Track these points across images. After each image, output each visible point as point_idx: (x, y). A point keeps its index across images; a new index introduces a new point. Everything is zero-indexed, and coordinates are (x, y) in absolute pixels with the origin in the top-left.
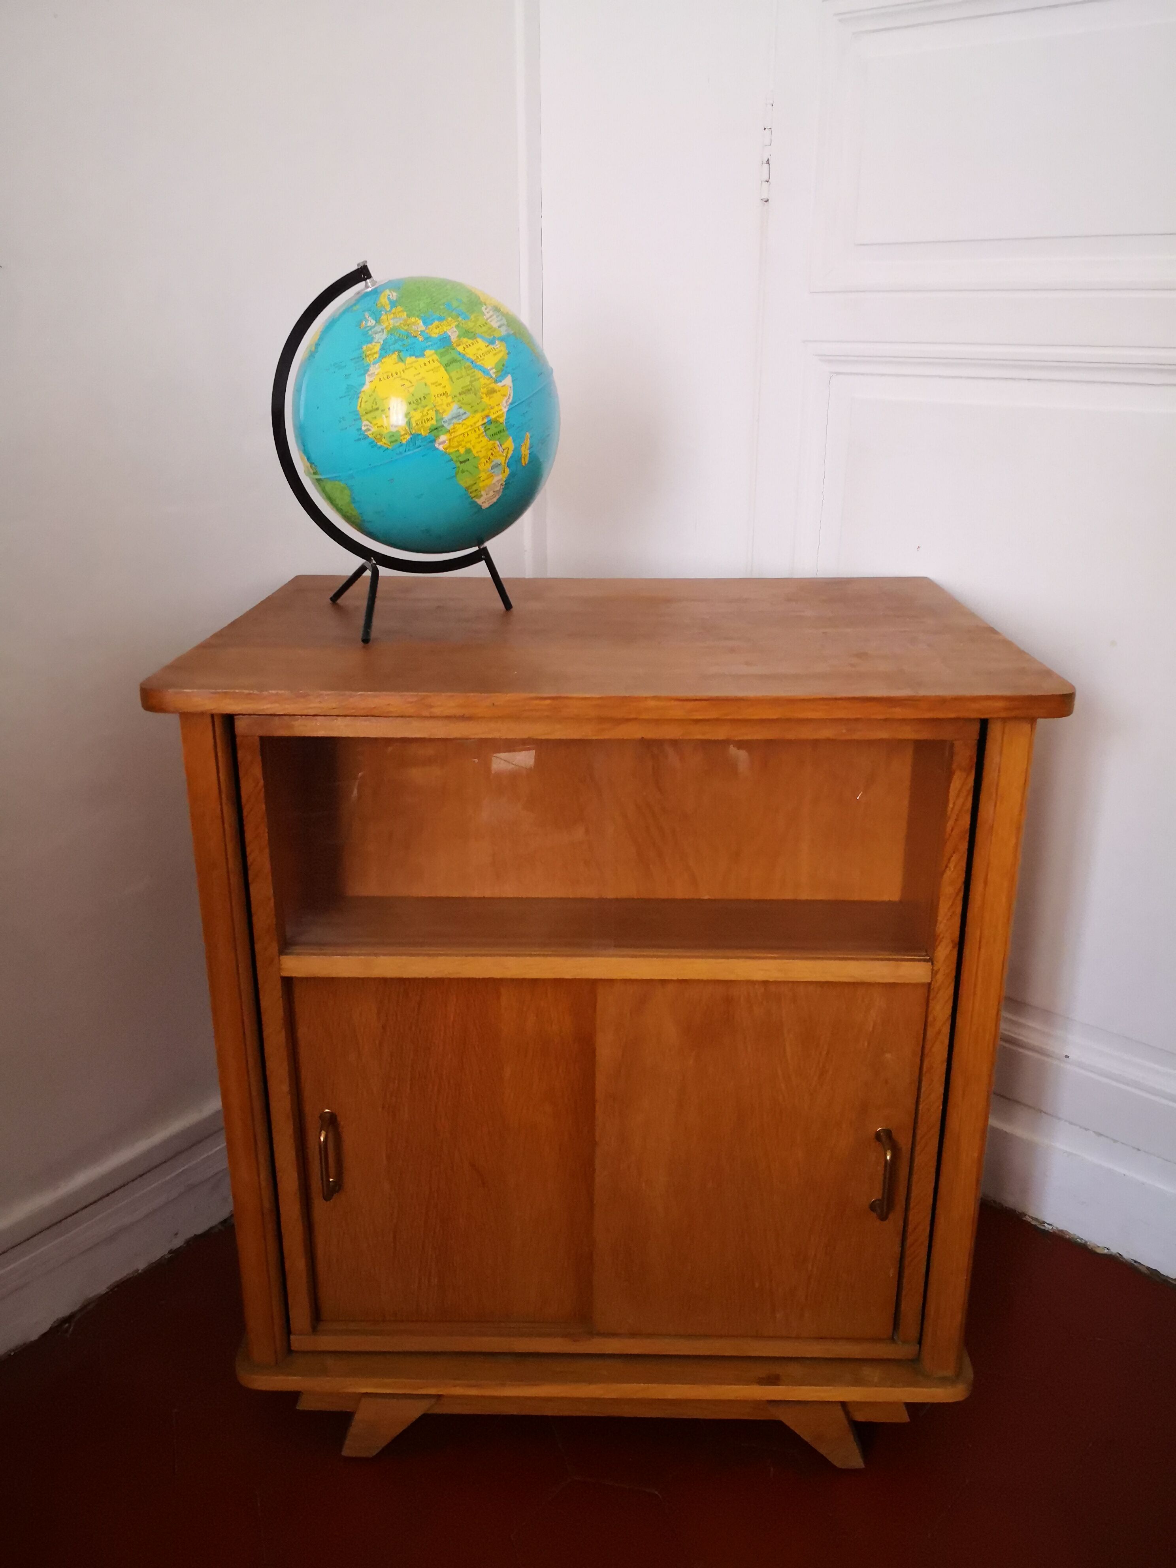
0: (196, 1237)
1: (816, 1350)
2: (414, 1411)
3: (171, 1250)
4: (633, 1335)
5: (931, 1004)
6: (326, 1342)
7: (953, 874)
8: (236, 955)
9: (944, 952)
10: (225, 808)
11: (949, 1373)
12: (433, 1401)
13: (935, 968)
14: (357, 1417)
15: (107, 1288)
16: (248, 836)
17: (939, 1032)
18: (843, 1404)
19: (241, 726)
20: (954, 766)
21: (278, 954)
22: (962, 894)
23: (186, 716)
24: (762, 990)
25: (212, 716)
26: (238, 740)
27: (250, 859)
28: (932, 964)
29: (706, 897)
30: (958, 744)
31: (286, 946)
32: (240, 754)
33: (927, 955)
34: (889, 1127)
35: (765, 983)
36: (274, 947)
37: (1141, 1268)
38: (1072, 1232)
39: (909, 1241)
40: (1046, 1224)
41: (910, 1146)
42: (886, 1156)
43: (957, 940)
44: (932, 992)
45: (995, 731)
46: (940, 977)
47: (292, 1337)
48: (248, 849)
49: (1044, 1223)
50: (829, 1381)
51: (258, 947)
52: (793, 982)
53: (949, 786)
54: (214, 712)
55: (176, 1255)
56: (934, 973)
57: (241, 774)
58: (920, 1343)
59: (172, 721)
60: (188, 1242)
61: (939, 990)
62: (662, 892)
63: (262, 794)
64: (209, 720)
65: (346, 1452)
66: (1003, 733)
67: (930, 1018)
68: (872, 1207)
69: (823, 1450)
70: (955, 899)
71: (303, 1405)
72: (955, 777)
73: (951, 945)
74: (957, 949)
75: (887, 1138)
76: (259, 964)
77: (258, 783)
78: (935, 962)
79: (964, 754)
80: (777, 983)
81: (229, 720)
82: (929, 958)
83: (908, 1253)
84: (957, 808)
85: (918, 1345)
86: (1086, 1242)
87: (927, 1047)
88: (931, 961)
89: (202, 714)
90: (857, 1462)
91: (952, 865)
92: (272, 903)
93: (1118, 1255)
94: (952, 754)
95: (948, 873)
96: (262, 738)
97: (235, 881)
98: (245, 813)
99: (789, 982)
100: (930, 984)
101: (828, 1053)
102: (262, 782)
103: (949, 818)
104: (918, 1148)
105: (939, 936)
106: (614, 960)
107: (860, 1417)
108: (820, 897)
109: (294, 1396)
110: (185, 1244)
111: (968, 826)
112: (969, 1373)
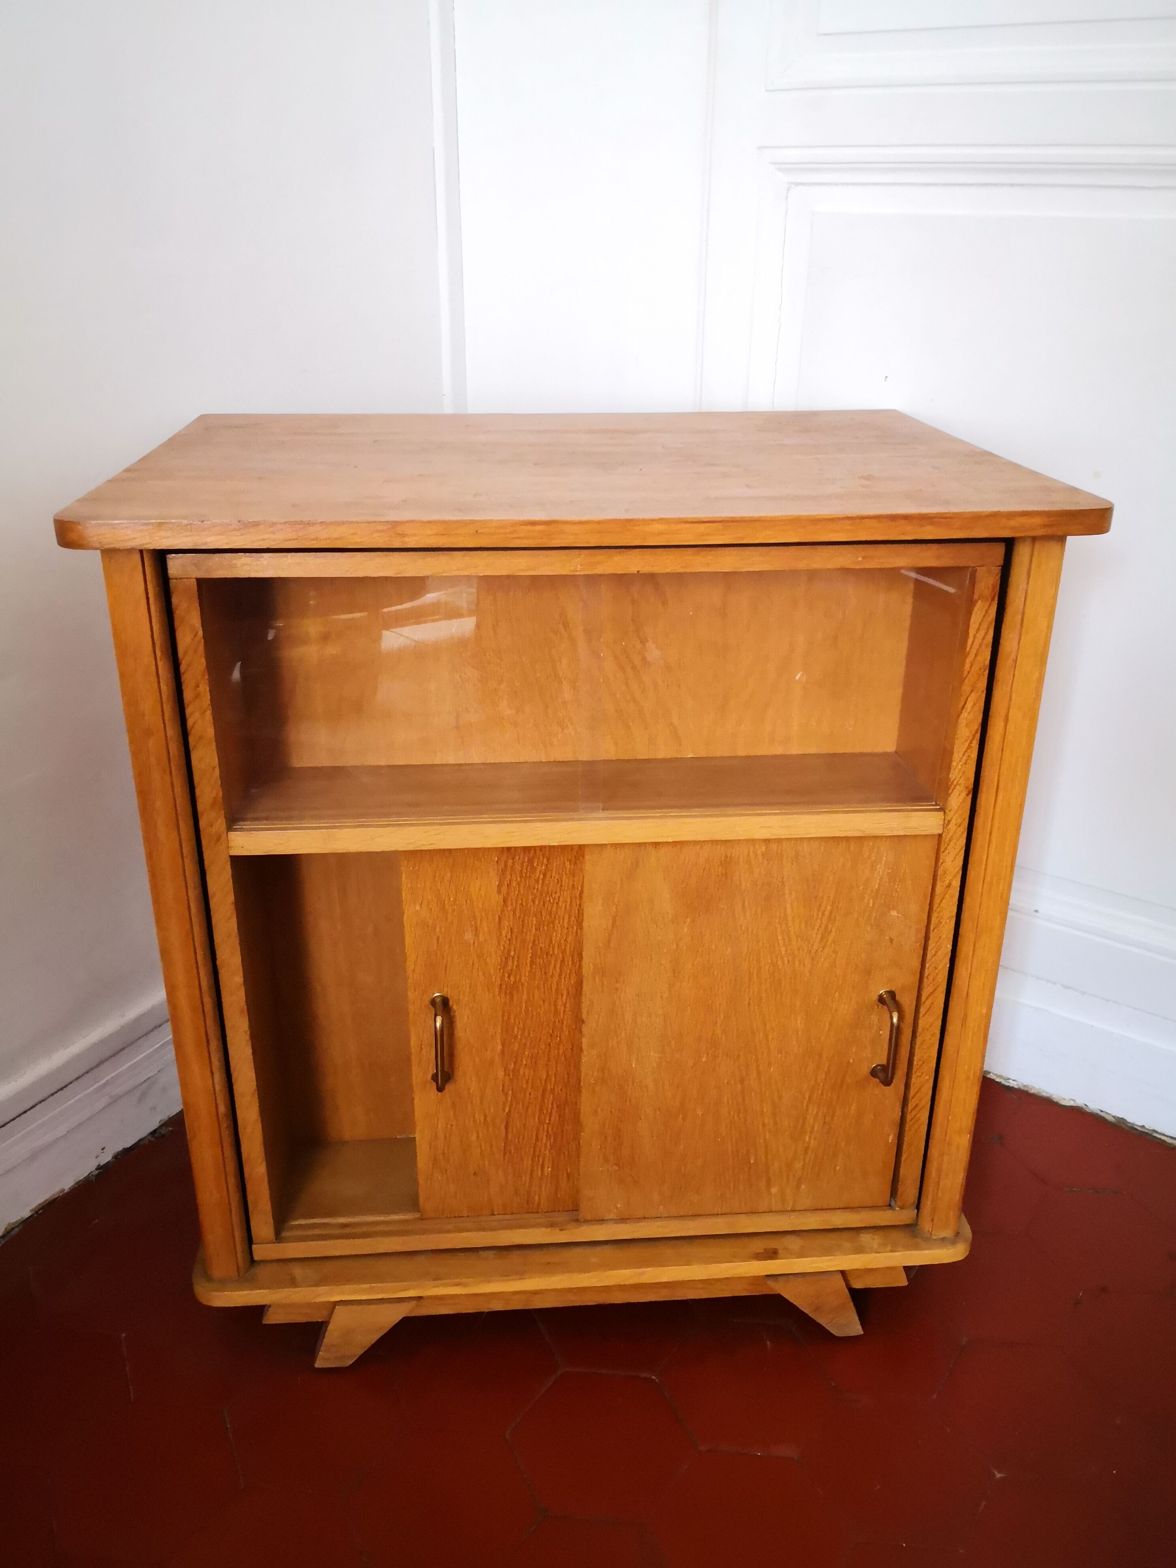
0: (126, 1151)
1: (813, 1221)
2: (392, 1316)
3: (99, 1165)
4: (623, 1220)
5: (942, 856)
6: (292, 1250)
7: (970, 717)
8: (179, 835)
9: (958, 800)
10: (160, 664)
11: (948, 1233)
12: (414, 1303)
13: (948, 818)
14: (331, 1327)
15: (31, 1211)
16: (188, 695)
17: (949, 886)
18: (843, 1273)
19: (175, 565)
20: (976, 597)
21: (226, 831)
22: (978, 736)
23: (109, 553)
24: (764, 848)
25: (141, 551)
26: (173, 583)
27: (190, 723)
28: (945, 813)
29: (691, 755)
30: (981, 572)
31: (233, 820)
32: (175, 600)
33: (936, 805)
34: (893, 989)
35: (767, 841)
36: (220, 824)
37: (1106, 1117)
38: (1037, 1087)
39: (911, 1105)
40: (1010, 1081)
41: (914, 1007)
42: (892, 1018)
43: (971, 787)
44: (943, 844)
45: (1022, 554)
46: (952, 827)
47: (254, 1246)
48: (188, 711)
49: (1009, 1079)
50: (827, 1251)
51: (202, 823)
52: (796, 839)
53: (969, 620)
54: (143, 547)
55: (104, 1170)
56: (946, 824)
57: (177, 623)
58: (918, 1207)
59: (92, 560)
60: (116, 1157)
61: (950, 841)
62: (643, 752)
63: (201, 647)
64: (137, 557)
65: (318, 1364)
66: (1032, 555)
67: (940, 872)
68: (874, 1073)
69: (822, 1321)
70: (971, 742)
71: (272, 1318)
72: (976, 608)
73: (964, 794)
74: (970, 796)
75: (889, 1000)
76: (204, 843)
77: (197, 633)
78: (947, 811)
79: (987, 581)
80: (779, 841)
81: (160, 557)
82: (939, 807)
83: (909, 1117)
84: (977, 642)
85: (916, 1210)
86: (1052, 1095)
87: (937, 901)
88: (942, 809)
89: (130, 551)
90: (856, 1329)
91: (969, 705)
92: (217, 772)
93: (1084, 1106)
94: (973, 583)
95: (964, 715)
96: (200, 582)
97: (175, 748)
98: (183, 668)
99: (791, 839)
100: (940, 835)
101: (831, 913)
102: (201, 633)
103: (968, 653)
104: (923, 1010)
105: (952, 783)
106: (603, 823)
107: (857, 1285)
108: (812, 750)
109: (260, 1310)
110: (113, 1158)
111: (987, 662)
112: (967, 1231)
